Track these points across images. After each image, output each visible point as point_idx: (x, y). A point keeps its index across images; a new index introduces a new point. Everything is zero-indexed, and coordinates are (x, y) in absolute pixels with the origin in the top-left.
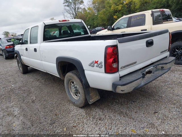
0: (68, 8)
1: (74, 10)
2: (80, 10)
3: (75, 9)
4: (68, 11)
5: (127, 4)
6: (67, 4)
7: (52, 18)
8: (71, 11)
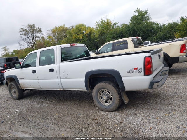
0: (24, 37)
1: (31, 39)
2: (38, 39)
3: (33, 38)
4: (25, 40)
5: (87, 34)
6: (23, 33)
7: (4, 47)
8: (28, 40)
